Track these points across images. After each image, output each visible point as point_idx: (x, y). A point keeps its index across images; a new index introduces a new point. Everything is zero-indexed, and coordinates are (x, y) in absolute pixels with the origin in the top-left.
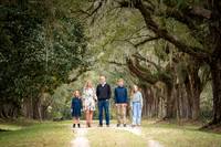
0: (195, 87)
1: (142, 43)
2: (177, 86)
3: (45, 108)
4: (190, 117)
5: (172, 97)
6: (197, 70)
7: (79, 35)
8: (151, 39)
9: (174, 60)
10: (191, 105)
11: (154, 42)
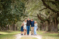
0: (56, 23)
1: (42, 10)
2: (51, 22)
3: (17, 28)
4: (55, 31)
5: (50, 25)
6: (57, 18)
7: (23, 6)
8: (45, 9)
9: (51, 15)
10: (55, 28)
11: (45, 10)
